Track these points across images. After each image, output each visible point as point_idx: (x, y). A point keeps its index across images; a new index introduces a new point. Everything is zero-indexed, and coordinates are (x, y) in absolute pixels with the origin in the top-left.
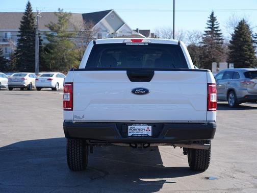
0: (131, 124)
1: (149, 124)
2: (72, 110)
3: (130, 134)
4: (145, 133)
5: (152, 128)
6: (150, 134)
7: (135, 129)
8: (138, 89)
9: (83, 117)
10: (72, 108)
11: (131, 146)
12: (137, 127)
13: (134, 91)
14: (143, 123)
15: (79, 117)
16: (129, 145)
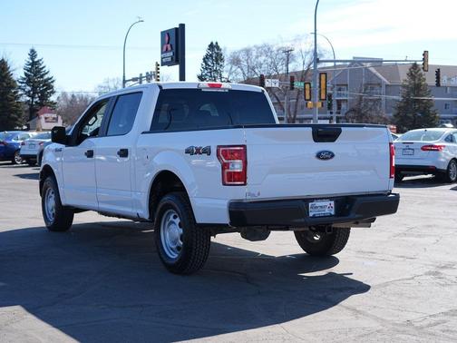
0: (312, 200)
1: (330, 199)
2: (245, 184)
3: (311, 214)
4: (327, 211)
5: (335, 205)
6: (333, 213)
7: (317, 207)
8: (323, 152)
9: (259, 194)
10: (245, 182)
11: (311, 230)
12: (318, 204)
13: (319, 156)
14: (325, 198)
15: (254, 195)
16: (308, 229)
